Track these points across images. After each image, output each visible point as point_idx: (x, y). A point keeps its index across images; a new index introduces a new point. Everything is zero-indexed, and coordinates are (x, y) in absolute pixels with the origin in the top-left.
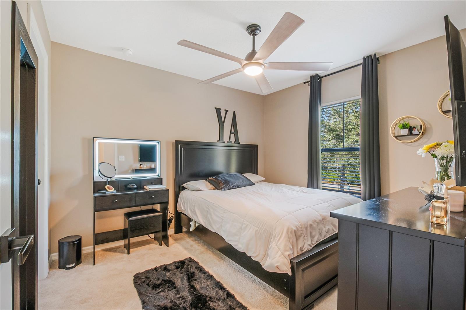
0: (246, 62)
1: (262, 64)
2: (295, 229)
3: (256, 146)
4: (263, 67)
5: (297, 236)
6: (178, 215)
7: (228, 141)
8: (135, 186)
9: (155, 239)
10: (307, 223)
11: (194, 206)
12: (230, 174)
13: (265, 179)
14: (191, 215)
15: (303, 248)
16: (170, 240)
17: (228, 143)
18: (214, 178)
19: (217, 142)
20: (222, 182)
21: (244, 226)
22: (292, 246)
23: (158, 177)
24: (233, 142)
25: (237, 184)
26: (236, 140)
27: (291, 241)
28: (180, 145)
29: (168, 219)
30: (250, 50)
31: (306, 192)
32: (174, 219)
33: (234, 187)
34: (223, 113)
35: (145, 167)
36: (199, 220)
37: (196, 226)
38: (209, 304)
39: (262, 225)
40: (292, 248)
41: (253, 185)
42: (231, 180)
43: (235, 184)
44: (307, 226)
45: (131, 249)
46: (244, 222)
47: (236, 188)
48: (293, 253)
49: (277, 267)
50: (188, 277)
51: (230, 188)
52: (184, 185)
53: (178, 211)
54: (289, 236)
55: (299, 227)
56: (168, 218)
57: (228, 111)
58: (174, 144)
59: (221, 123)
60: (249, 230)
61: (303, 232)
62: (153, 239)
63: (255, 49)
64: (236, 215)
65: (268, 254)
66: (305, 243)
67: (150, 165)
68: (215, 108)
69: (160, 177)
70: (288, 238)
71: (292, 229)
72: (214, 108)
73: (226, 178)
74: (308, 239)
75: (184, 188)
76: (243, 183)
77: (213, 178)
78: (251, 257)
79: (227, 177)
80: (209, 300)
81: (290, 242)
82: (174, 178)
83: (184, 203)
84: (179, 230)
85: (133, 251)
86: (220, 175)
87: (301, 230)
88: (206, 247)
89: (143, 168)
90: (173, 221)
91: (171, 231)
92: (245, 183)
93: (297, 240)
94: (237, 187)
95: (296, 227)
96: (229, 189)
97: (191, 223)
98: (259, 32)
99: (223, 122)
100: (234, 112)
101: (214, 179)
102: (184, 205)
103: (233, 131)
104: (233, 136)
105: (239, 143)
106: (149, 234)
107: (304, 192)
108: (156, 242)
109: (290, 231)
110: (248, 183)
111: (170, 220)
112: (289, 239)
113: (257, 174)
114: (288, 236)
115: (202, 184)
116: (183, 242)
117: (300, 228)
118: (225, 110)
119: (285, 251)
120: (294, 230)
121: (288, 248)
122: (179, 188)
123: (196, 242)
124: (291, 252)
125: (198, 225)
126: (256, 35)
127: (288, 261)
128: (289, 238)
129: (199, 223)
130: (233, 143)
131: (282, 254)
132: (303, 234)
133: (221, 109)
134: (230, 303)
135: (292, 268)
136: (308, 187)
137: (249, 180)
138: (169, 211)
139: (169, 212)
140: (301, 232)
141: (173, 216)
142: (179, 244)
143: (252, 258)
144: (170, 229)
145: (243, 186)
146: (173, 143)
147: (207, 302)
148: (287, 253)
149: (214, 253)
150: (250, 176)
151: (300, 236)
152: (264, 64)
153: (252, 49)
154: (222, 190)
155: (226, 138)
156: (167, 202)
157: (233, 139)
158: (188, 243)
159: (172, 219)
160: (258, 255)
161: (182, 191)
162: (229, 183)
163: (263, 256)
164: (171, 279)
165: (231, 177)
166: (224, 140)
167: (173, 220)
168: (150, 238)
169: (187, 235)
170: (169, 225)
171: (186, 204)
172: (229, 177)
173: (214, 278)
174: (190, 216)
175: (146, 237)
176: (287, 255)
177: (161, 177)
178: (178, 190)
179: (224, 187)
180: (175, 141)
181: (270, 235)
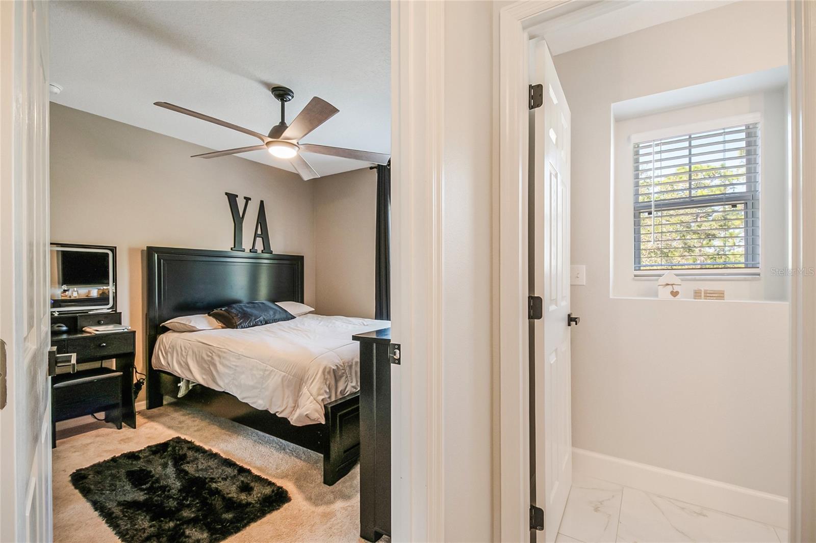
0: (270, 140)
1: (296, 146)
2: (335, 368)
3: (301, 258)
4: (297, 148)
5: (337, 378)
6: (154, 375)
7: (250, 250)
8: (65, 328)
9: (107, 420)
10: (352, 360)
11: (185, 357)
12: (254, 303)
13: (314, 309)
14: (179, 371)
15: (345, 391)
16: (139, 419)
17: (250, 251)
18: (223, 309)
19: (230, 250)
20: (237, 315)
21: (267, 373)
22: (329, 389)
23: (112, 311)
24: (259, 251)
25: (264, 319)
26: (265, 248)
27: (328, 383)
28: (156, 255)
29: (134, 383)
30: (277, 122)
31: (367, 325)
32: (145, 383)
33: (260, 323)
34: (241, 203)
35: (74, 295)
36: (194, 378)
37: (189, 388)
38: (210, 486)
39: (291, 367)
40: (328, 391)
41: (292, 319)
42: (254, 312)
43: (261, 318)
44: (352, 363)
45: (58, 440)
46: (267, 368)
47: (262, 325)
48: (330, 397)
49: (307, 416)
50: (175, 461)
51: (252, 324)
52: (167, 324)
53: (154, 369)
54: (326, 377)
55: (340, 365)
56: (135, 381)
57: (250, 199)
58: (145, 253)
59: (238, 220)
60: (274, 377)
61: (345, 371)
62: (103, 421)
63: (285, 122)
64: (256, 360)
65: (298, 406)
66: (347, 384)
67: (87, 291)
68: (226, 194)
69: (116, 311)
70: (324, 379)
71: (330, 368)
72: (224, 194)
73: (245, 309)
74: (352, 379)
75: (166, 330)
76: (275, 316)
77: (221, 310)
78: (275, 414)
79: (248, 308)
80: (209, 482)
81: (326, 384)
82: (145, 312)
83: (166, 354)
84: (154, 401)
85: (63, 443)
86: (234, 305)
87: (343, 369)
88: (208, 421)
89: (70, 297)
90: (144, 387)
91: (140, 404)
92: (277, 317)
93: (337, 381)
94: (264, 322)
95: (337, 366)
96: (249, 327)
97: (179, 385)
98: (290, 97)
99: (241, 216)
100: (262, 202)
101: (222, 312)
102: (166, 357)
103: (259, 232)
104: (259, 240)
105: (272, 253)
106: (96, 412)
107: (364, 325)
108: (110, 424)
109: (327, 370)
110: (284, 316)
111: (139, 385)
112: (325, 381)
113: (303, 303)
114: (324, 377)
115: (200, 321)
116: (164, 419)
117: (342, 366)
118: (245, 198)
119: (319, 395)
120: (333, 369)
121: (322, 391)
122: (155, 329)
123: (190, 416)
124: (327, 396)
125: (193, 386)
126: (286, 101)
127: (321, 407)
128: (326, 379)
129: (194, 383)
130: (261, 252)
131: (315, 399)
132: (344, 374)
133: (237, 196)
134: (242, 479)
135: (326, 415)
136: (375, 319)
137: (286, 311)
138: (136, 368)
139: (136, 372)
140: (343, 371)
141: (144, 377)
142: (157, 422)
143: (277, 414)
144: (139, 401)
145: (275, 321)
146: (142, 251)
147: (207, 484)
148: (321, 397)
149: (223, 426)
150: (289, 306)
151: (341, 377)
152: (299, 146)
153: (280, 121)
154: (237, 328)
155: (247, 244)
156: (133, 352)
157: (259, 246)
158: (175, 420)
159: (141, 383)
160: (285, 409)
161: (162, 335)
162: (249, 318)
163: (293, 409)
164: (144, 468)
165: (254, 307)
166: (243, 248)
167: (143, 384)
168: (96, 420)
169: (172, 409)
170: (136, 393)
171: (169, 355)
172: (250, 308)
173: (220, 456)
174: (178, 373)
175: (88, 419)
176: (321, 400)
177: (118, 311)
178: (153, 333)
179: (241, 324)
180: (147, 247)
181: (301, 379)
